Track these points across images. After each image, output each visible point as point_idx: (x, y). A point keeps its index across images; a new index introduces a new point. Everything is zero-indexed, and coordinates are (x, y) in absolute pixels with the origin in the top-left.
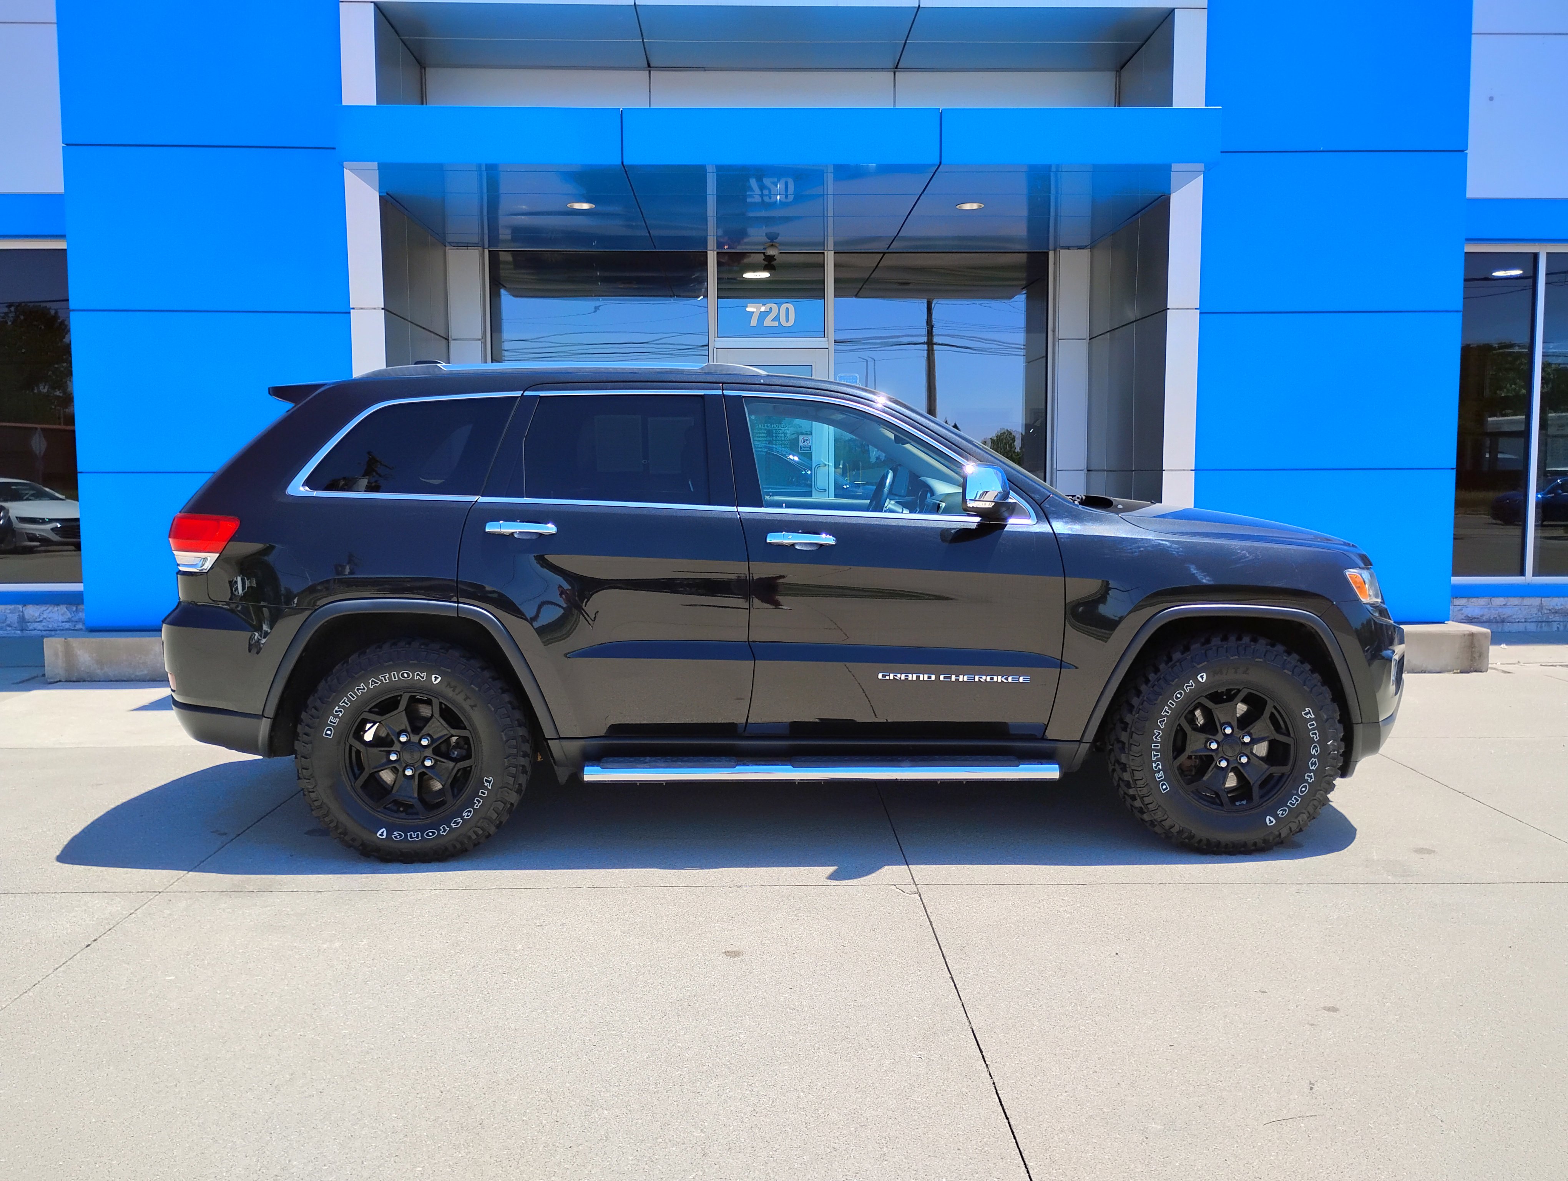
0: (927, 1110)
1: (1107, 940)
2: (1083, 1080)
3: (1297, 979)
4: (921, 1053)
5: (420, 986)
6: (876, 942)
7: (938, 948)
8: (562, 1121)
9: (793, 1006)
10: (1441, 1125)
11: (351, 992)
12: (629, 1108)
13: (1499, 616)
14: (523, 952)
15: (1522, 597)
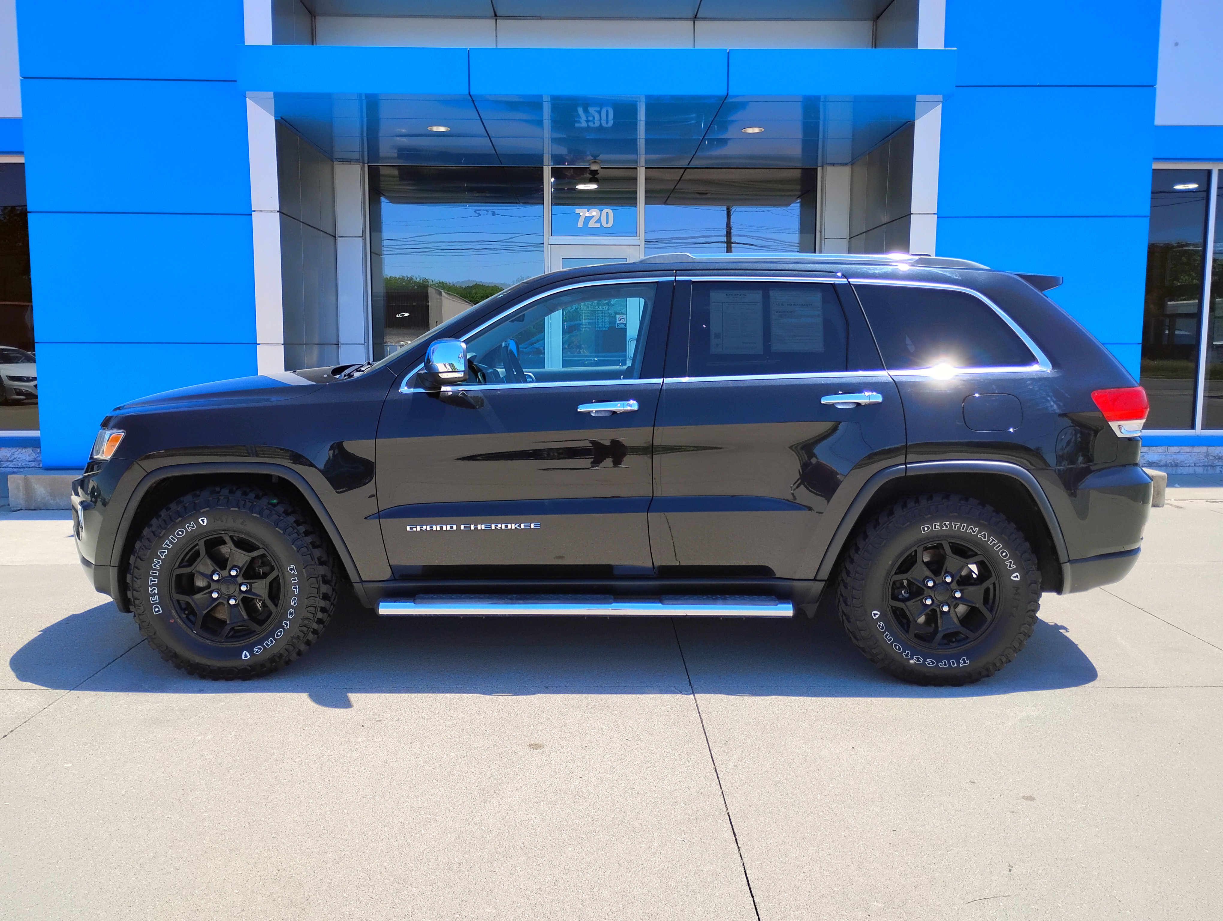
0: (685, 888)
1: (846, 736)
2: (818, 862)
3: (1002, 771)
4: (684, 836)
5: (273, 774)
6: (655, 736)
7: (706, 741)
8: (377, 898)
9: (581, 794)
10: (1119, 905)
11: (216, 779)
12: (434, 885)
13: (1174, 461)
14: (362, 743)
15: (1193, 446)
